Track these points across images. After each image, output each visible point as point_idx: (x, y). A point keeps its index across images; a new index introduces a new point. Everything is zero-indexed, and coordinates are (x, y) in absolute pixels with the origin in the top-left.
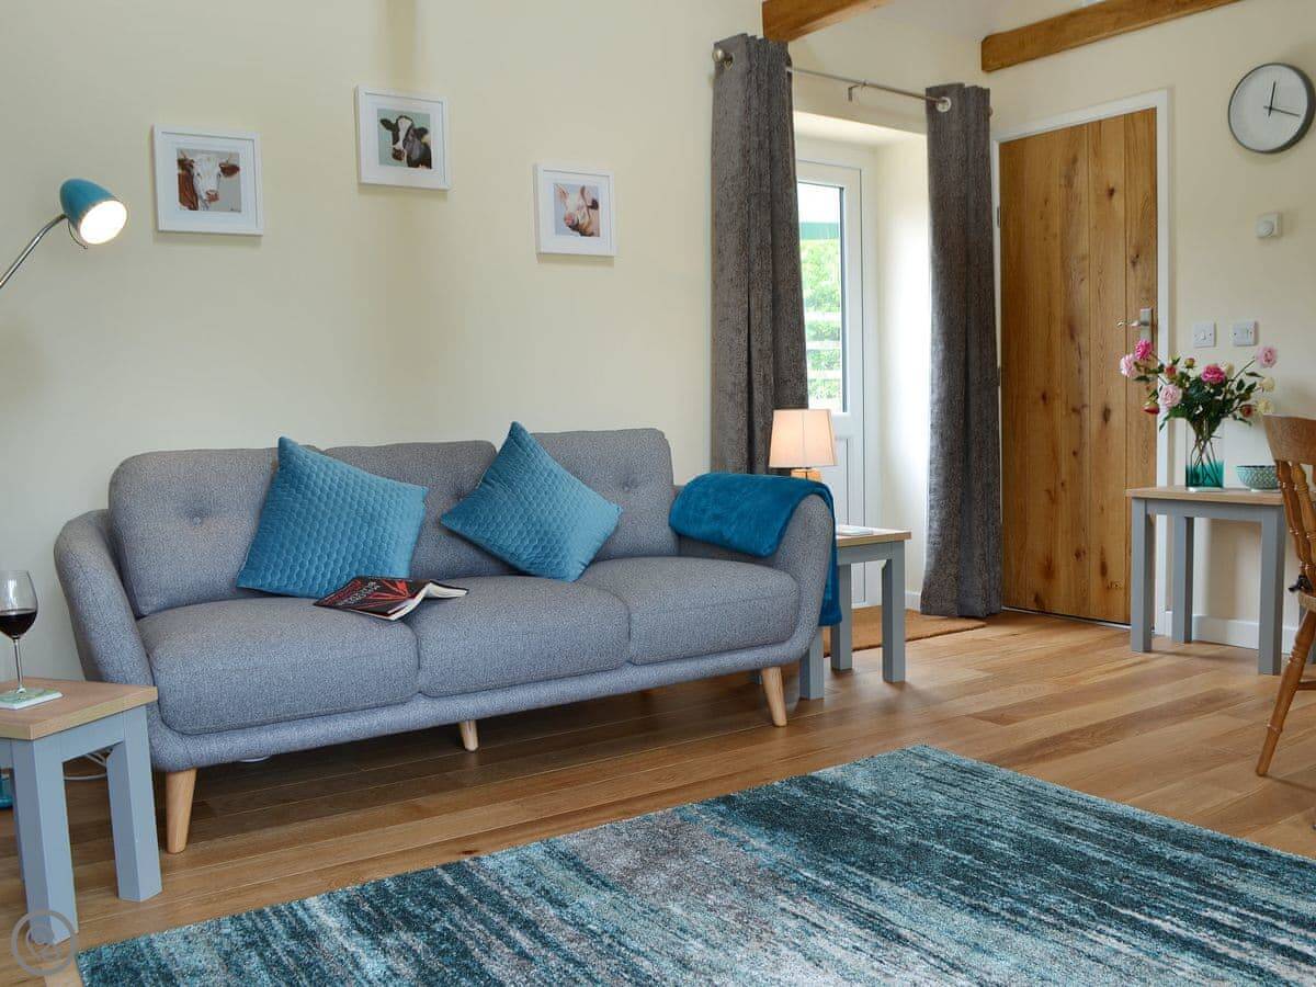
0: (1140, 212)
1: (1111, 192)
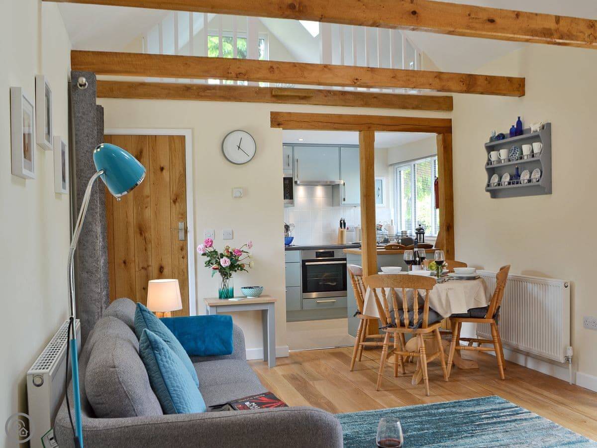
0: (177, 180)
1: (162, 169)
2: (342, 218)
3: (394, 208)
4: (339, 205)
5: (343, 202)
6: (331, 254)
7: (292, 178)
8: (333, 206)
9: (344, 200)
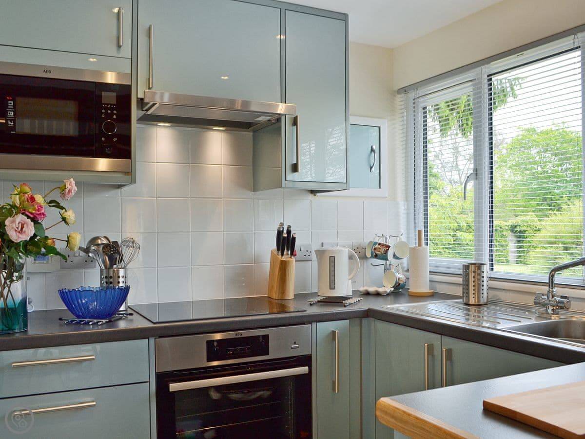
2: (282, 224)
3: (407, 200)
4: (277, 184)
5: (291, 176)
6: (261, 345)
7: (129, 87)
8: (255, 189)
9: (295, 168)
